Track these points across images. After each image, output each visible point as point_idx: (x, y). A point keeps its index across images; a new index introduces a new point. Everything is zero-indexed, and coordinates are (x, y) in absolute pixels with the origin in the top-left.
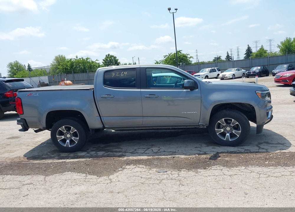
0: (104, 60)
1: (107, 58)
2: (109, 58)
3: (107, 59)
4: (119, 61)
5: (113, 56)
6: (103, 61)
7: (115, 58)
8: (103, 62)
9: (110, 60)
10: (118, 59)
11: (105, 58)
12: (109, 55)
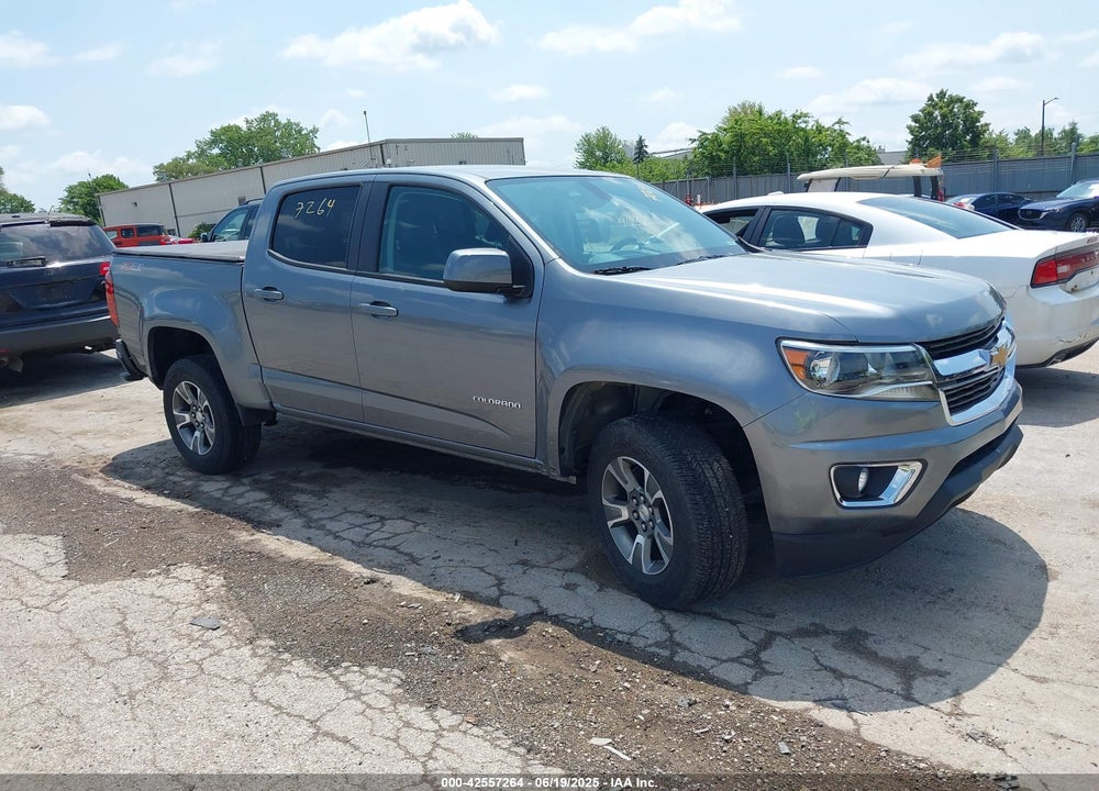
0: (915, 119)
1: (931, 109)
2: (941, 108)
3: (930, 114)
4: (983, 121)
5: (960, 100)
6: (913, 124)
7: (970, 105)
8: (909, 127)
9: (944, 116)
10: (981, 114)
11: (922, 111)
12: (942, 95)
